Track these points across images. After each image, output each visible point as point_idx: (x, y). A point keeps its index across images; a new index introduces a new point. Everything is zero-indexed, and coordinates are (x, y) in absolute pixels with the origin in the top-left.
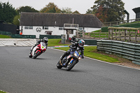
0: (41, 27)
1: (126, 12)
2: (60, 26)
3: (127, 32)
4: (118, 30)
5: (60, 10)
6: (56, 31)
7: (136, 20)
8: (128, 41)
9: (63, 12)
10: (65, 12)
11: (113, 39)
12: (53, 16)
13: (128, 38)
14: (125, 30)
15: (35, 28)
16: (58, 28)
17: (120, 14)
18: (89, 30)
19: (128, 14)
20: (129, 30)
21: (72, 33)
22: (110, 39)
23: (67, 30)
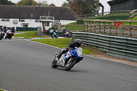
0: (18, 20)
1: (101, 5)
2: (37, 18)
3: (101, 24)
4: (93, 22)
5: (36, 3)
6: (32, 23)
7: (111, 13)
8: (103, 34)
9: (39, 5)
10: (41, 4)
11: (88, 31)
12: (29, 9)
13: (102, 31)
14: (100, 22)
15: (11, 20)
16: (34, 20)
17: (95, 7)
18: (64, 22)
19: (103, 7)
20: (104, 22)
21: (48, 25)
22: (85, 31)
23: (43, 22)
